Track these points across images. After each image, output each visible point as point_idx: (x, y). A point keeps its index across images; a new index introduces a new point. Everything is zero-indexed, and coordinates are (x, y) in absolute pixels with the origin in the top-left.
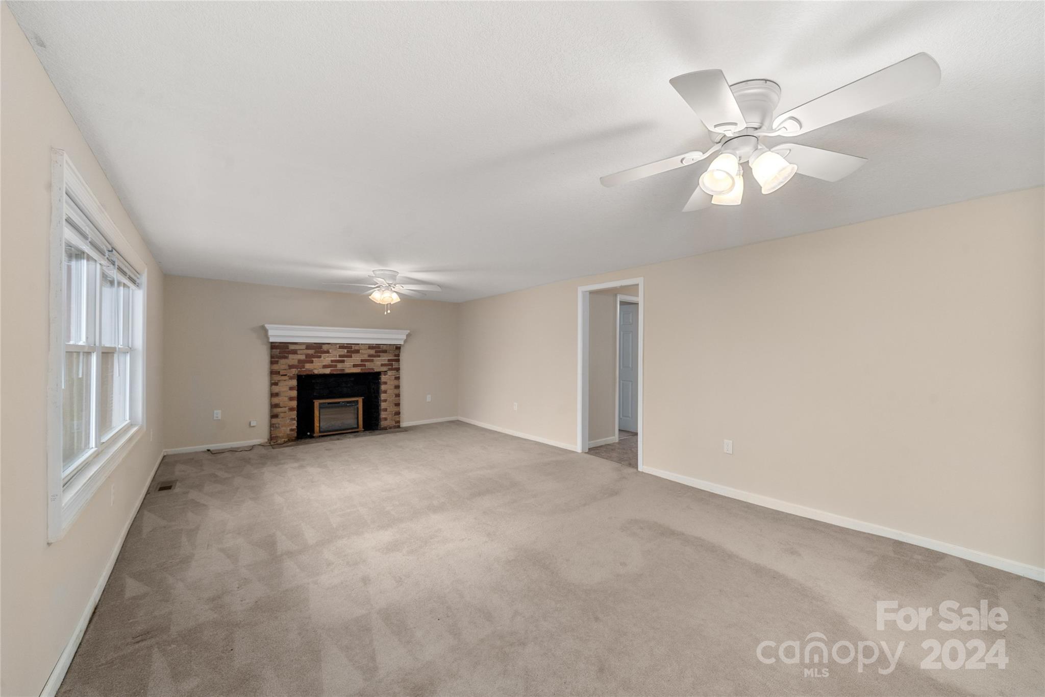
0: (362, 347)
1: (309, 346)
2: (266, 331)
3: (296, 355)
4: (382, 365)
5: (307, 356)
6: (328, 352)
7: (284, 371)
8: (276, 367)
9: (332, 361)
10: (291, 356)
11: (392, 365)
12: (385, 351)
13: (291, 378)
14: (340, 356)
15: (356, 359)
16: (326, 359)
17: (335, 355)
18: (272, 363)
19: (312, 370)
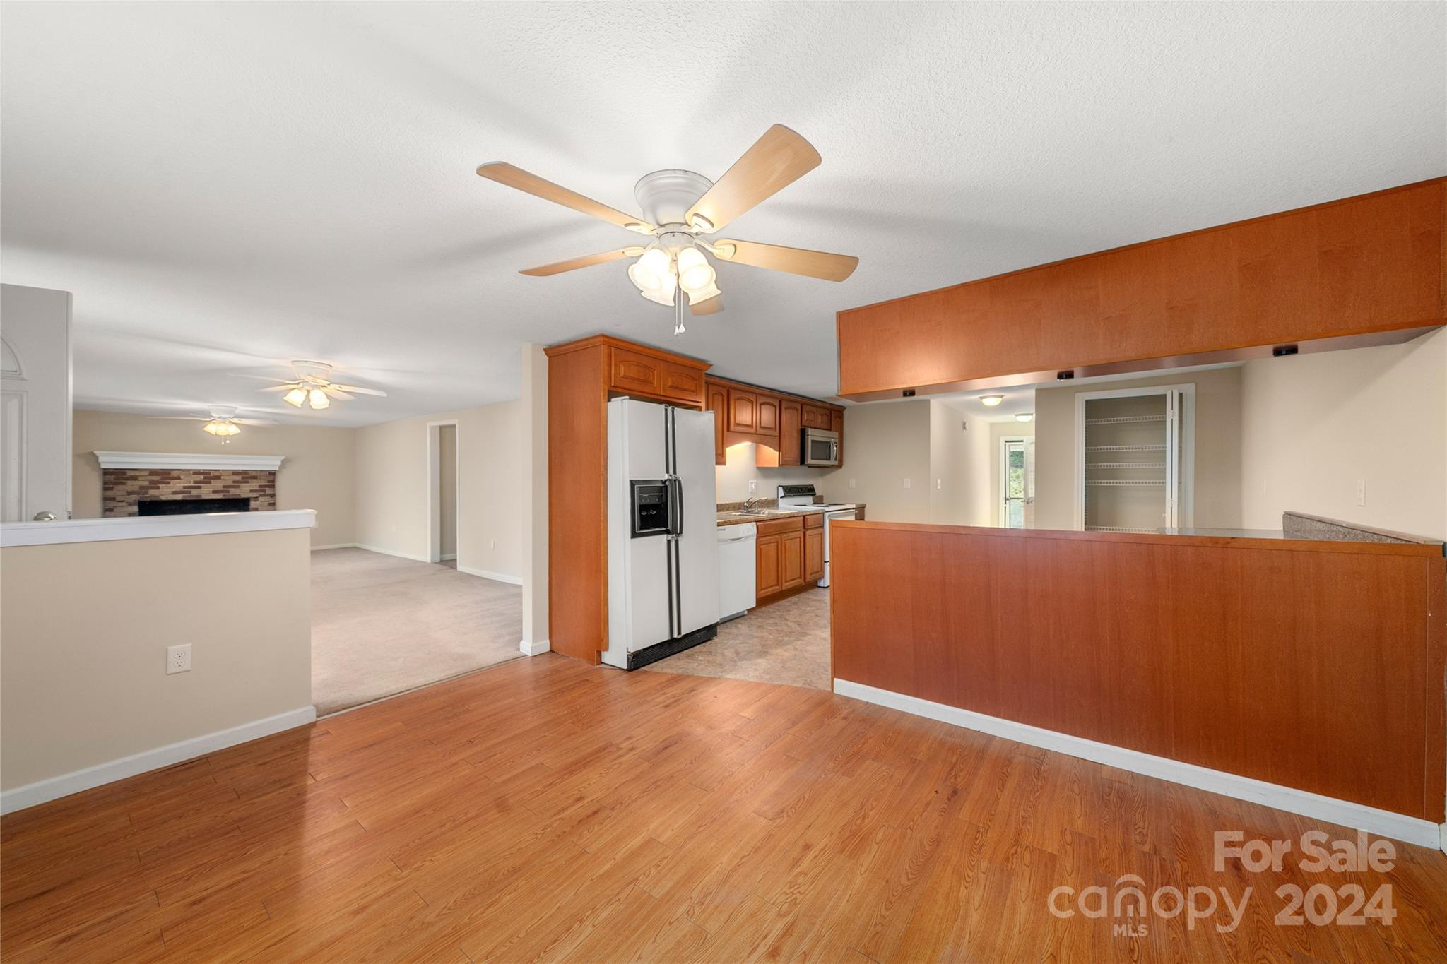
0: (223, 473)
1: (153, 472)
2: (96, 458)
3: (136, 481)
4: (251, 491)
5: (151, 482)
6: (179, 478)
7: (120, 497)
8: (110, 493)
9: (184, 487)
10: (129, 482)
11: (265, 491)
12: (255, 478)
13: (130, 504)
14: (195, 482)
15: (217, 485)
16: (177, 485)
17: (188, 481)
18: (105, 489)
19: (158, 497)
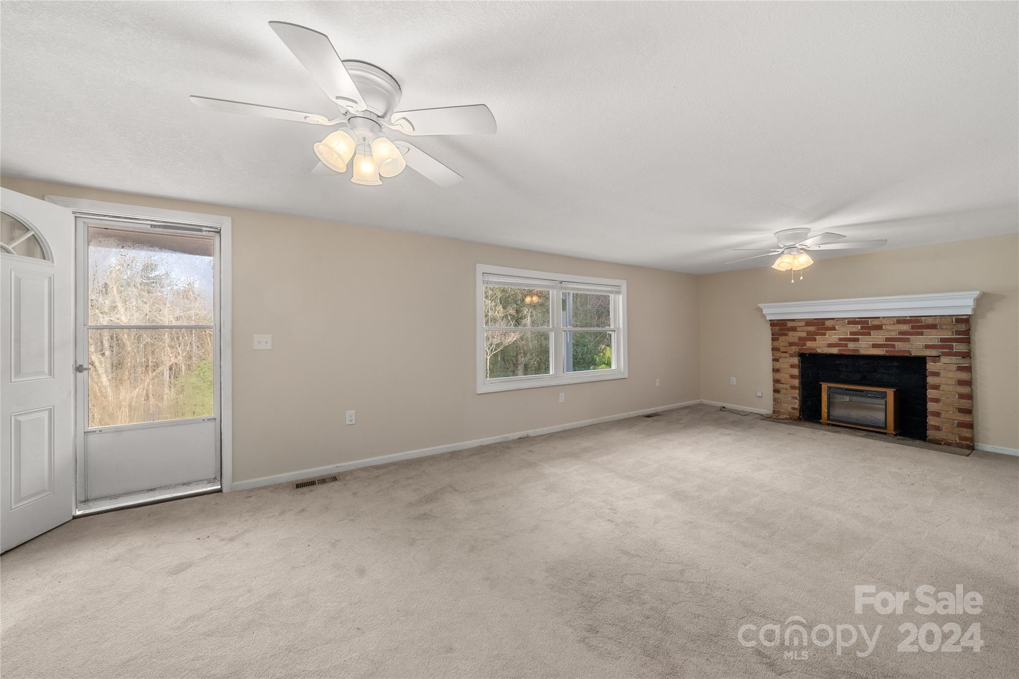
0: (884, 321)
1: (809, 323)
2: (761, 310)
3: (796, 332)
4: (927, 347)
5: (809, 333)
6: (833, 329)
7: (783, 348)
8: (776, 344)
9: (840, 339)
10: (790, 333)
11: (951, 347)
12: (933, 327)
13: (791, 356)
14: (851, 333)
15: (878, 337)
16: (832, 337)
17: (843, 332)
18: (773, 340)
19: (814, 349)
